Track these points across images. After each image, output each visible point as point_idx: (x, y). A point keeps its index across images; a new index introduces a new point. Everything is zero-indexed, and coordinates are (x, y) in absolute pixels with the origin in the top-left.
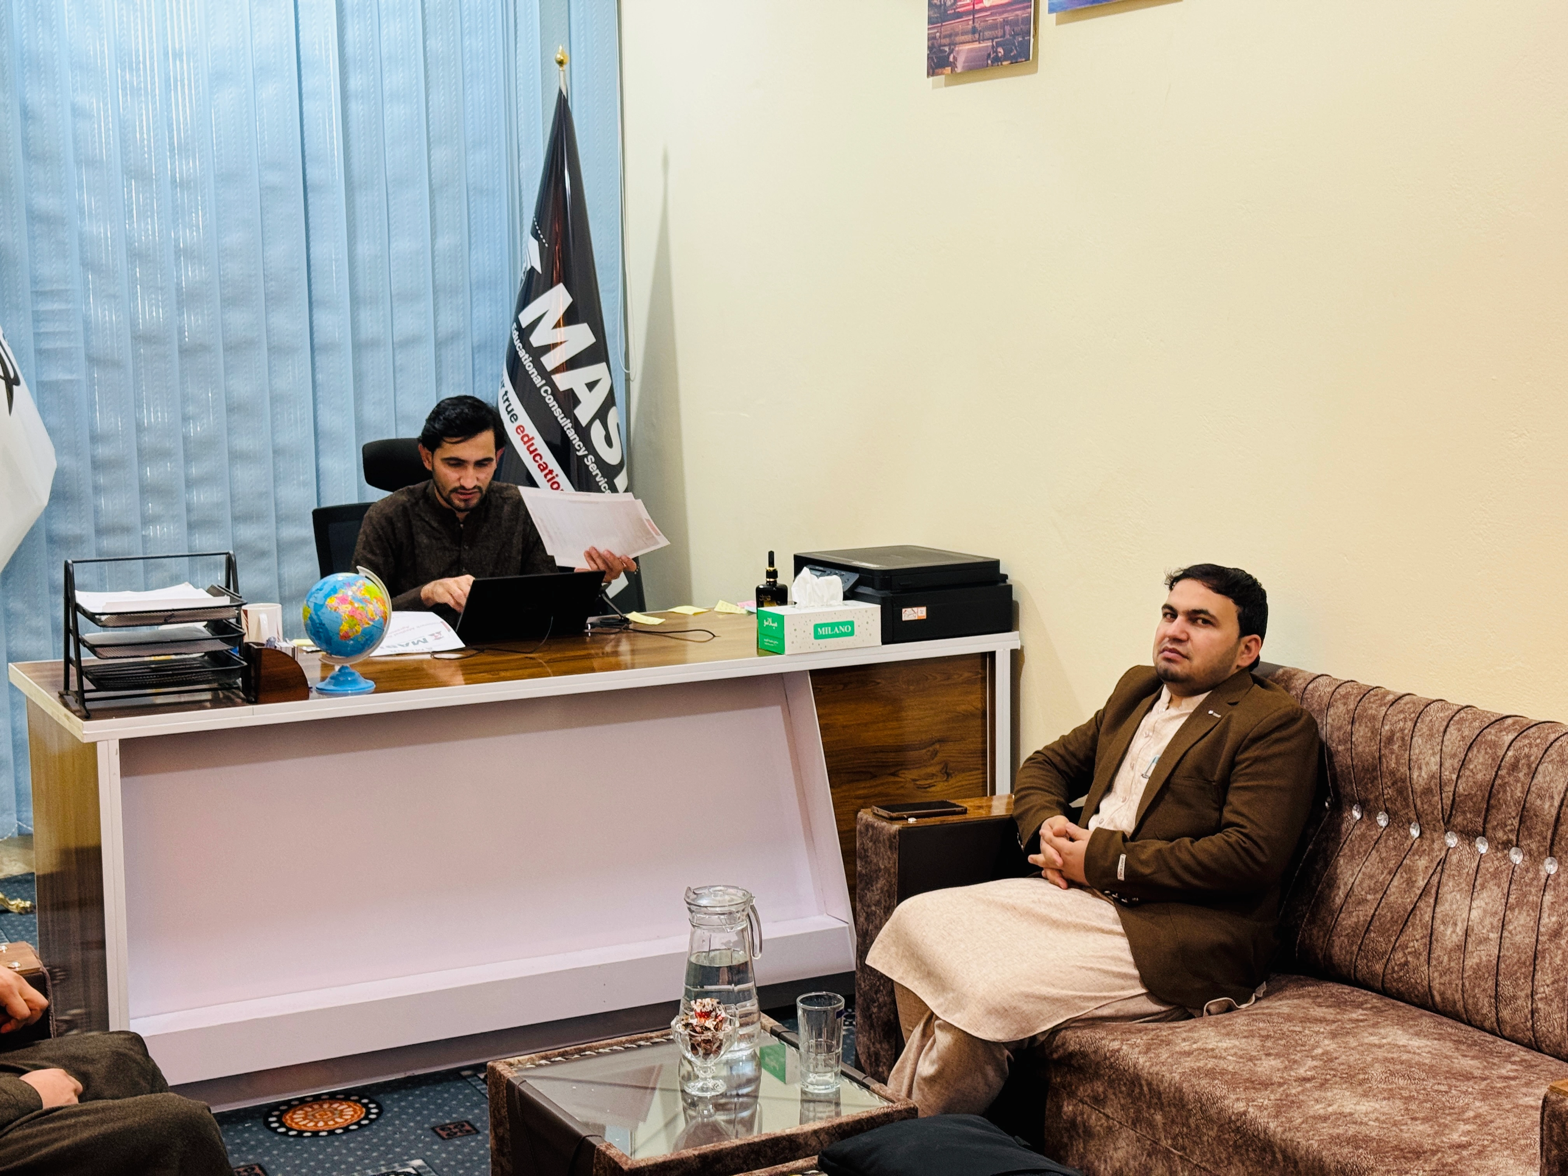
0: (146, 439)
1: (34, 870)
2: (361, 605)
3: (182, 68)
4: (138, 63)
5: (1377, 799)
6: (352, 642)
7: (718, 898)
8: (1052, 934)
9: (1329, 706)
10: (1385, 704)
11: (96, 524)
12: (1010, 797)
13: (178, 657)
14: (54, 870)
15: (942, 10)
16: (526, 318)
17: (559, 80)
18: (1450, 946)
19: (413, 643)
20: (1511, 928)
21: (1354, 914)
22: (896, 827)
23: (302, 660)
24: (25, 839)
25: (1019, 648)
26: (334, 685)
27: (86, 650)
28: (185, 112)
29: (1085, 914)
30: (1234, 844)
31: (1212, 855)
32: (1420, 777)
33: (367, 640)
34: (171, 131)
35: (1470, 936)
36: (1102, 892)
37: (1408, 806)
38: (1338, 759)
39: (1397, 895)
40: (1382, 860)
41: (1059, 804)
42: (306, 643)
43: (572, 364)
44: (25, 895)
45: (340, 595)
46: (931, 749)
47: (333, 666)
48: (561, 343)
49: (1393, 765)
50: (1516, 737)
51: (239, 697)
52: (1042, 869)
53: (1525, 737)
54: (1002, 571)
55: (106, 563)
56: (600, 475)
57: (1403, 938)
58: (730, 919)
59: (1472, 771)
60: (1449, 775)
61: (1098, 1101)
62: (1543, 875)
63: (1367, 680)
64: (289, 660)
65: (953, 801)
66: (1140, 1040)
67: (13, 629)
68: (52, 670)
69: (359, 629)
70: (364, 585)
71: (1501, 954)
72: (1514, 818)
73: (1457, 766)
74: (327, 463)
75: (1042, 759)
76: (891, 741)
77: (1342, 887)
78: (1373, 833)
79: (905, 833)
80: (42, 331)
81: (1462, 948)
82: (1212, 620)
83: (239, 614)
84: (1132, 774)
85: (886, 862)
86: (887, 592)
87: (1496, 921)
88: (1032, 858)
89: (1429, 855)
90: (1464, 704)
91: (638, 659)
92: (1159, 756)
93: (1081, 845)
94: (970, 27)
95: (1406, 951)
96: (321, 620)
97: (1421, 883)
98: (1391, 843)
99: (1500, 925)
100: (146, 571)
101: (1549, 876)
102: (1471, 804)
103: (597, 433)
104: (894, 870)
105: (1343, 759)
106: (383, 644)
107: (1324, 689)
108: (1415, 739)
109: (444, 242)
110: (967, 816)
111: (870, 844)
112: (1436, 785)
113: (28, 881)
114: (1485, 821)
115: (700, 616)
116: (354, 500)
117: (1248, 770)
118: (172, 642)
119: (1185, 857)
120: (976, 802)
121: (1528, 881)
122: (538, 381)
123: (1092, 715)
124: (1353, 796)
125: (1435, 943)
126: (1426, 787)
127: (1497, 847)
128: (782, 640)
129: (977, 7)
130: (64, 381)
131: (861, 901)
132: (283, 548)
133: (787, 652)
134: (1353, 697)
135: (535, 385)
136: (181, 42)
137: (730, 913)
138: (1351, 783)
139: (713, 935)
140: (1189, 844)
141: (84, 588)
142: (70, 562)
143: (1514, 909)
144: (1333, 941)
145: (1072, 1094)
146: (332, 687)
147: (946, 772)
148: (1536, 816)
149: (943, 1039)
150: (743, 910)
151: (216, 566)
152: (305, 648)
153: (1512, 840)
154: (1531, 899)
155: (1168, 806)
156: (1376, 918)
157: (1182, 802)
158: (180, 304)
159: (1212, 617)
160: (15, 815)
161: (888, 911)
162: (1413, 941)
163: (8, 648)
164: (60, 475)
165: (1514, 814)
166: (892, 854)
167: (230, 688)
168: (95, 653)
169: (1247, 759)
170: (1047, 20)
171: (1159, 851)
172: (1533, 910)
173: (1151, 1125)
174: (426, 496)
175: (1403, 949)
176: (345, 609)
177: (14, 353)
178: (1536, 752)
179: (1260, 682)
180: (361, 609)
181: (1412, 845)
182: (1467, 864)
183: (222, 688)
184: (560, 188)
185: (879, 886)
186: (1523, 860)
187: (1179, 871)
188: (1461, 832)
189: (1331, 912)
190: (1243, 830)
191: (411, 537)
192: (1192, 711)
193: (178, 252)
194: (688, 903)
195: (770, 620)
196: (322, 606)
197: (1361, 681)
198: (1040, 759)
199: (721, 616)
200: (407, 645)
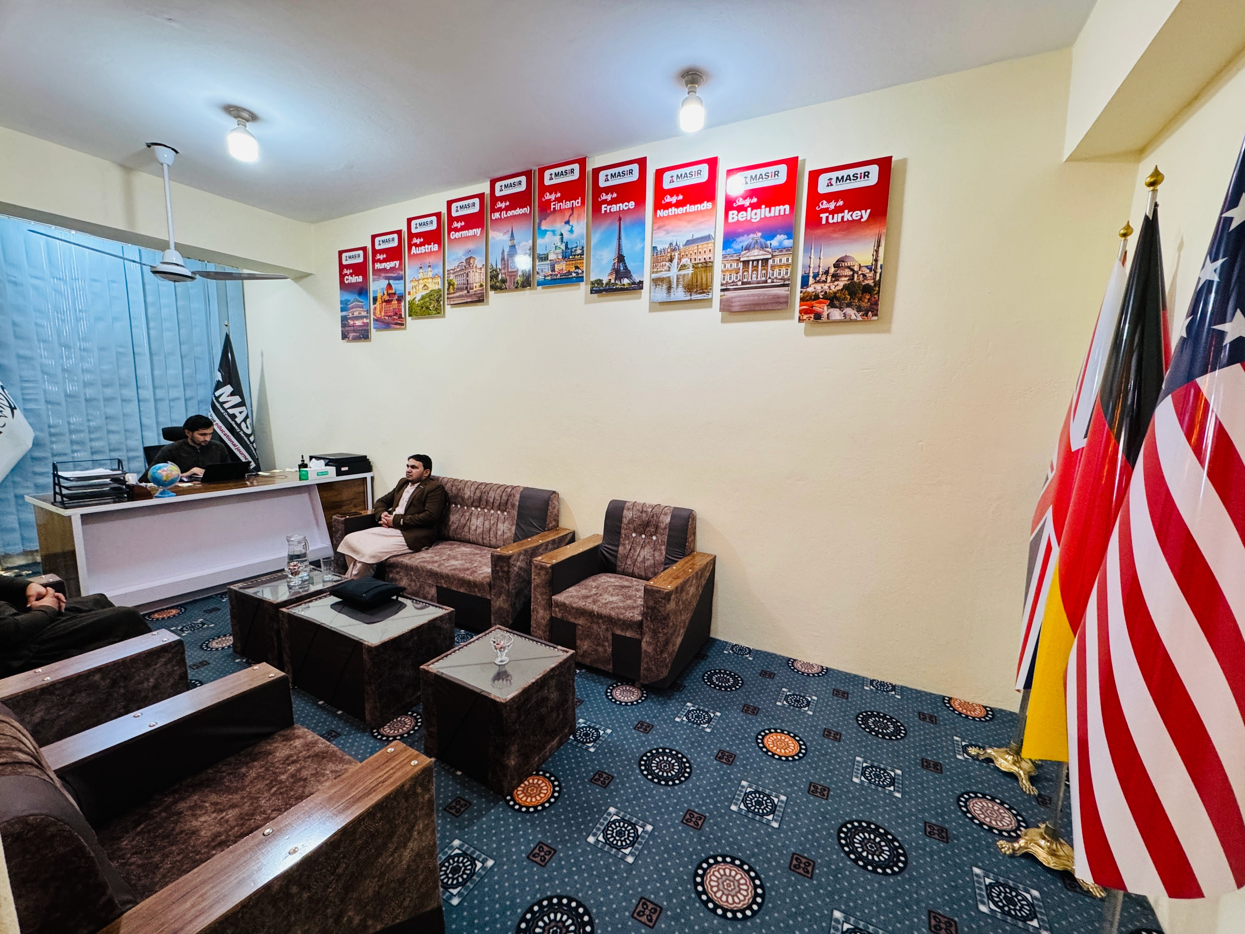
0: (72, 427)
2: (169, 472)
3: (82, 315)
4: (63, 311)
5: (457, 502)
8: (386, 538)
13: (99, 489)
15: (345, 325)
16: (217, 393)
17: (226, 330)
18: (473, 530)
20: (485, 525)
21: (454, 526)
22: (343, 519)
23: (148, 488)
25: (373, 475)
26: (162, 495)
27: (64, 489)
29: (393, 533)
30: (427, 514)
31: (422, 517)
32: (466, 496)
35: (477, 527)
36: (397, 528)
37: (464, 503)
39: (462, 521)
40: (459, 514)
41: (385, 510)
43: (234, 407)
46: (350, 501)
47: (161, 489)
48: (230, 401)
49: (461, 495)
50: (485, 487)
51: (126, 500)
52: (382, 524)
53: (487, 486)
54: (368, 458)
55: (65, 463)
57: (464, 530)
59: (476, 494)
60: (472, 495)
61: (398, 573)
62: (491, 513)
63: (455, 477)
64: (144, 489)
65: (358, 512)
66: (407, 558)
68: (47, 496)
69: (169, 479)
71: (483, 530)
72: (485, 503)
73: (474, 493)
75: (380, 500)
76: (339, 500)
77: (451, 521)
78: (457, 509)
79: (346, 519)
81: (476, 530)
83: (123, 476)
84: (403, 502)
85: (340, 528)
86: (336, 464)
87: (482, 524)
88: (379, 522)
89: (469, 512)
90: (475, 481)
92: (409, 497)
93: (391, 518)
94: (353, 329)
95: (465, 532)
97: (467, 518)
98: (461, 511)
102: (477, 501)
103: (243, 425)
105: (450, 494)
108: (465, 489)
110: (362, 515)
111: (336, 524)
112: (470, 498)
114: (479, 504)
115: (280, 472)
117: (430, 498)
118: (97, 485)
119: (416, 518)
120: (364, 511)
121: (488, 515)
122: (222, 411)
125: (470, 530)
126: (468, 498)
127: (482, 509)
128: (307, 477)
129: (354, 325)
131: (334, 539)
132: (133, 459)
133: (309, 480)
134: (452, 481)
140: (417, 516)
142: (53, 463)
144: (450, 532)
145: (392, 572)
147: (356, 506)
148: (489, 502)
149: (359, 565)
153: (485, 507)
154: (489, 518)
156: (458, 526)
157: (415, 506)
159: (419, 466)
161: (342, 539)
162: (466, 530)
164: (36, 438)
166: (341, 525)
167: (122, 497)
168: (68, 489)
169: (429, 496)
170: (373, 331)
171: (410, 517)
172: (489, 521)
173: (411, 575)
174: (186, 443)
176: (164, 474)
178: (489, 489)
179: (431, 480)
181: (465, 510)
182: (476, 513)
184: (227, 359)
186: (487, 511)
187: (415, 521)
188: (475, 507)
189: (449, 526)
190: (429, 511)
192: (416, 487)
195: (303, 472)
199: (287, 472)
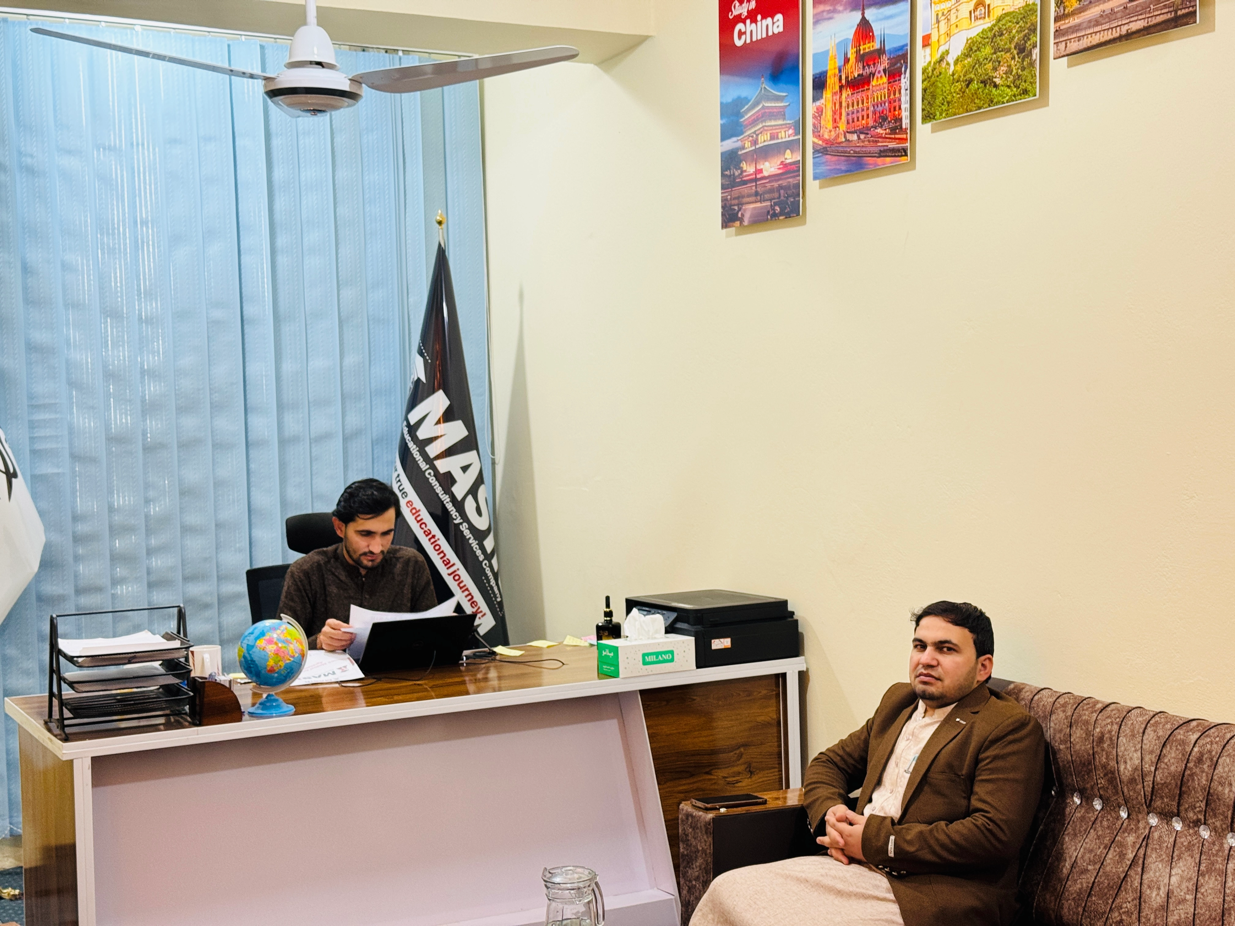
0: (116, 518)
1: (22, 864)
2: (284, 645)
3: (147, 232)
4: (113, 229)
5: (1092, 787)
6: (276, 675)
7: (569, 876)
8: (838, 901)
9: (1051, 713)
10: (1095, 711)
11: (76, 586)
12: (801, 790)
13: (139, 690)
14: (39, 864)
15: (732, 179)
16: (413, 418)
17: (438, 235)
18: (1155, 906)
19: (325, 675)
20: (1203, 890)
21: (1078, 882)
22: (710, 815)
23: (237, 690)
24: (15, 839)
25: (805, 670)
26: (262, 709)
27: (66, 685)
28: (149, 266)
29: (864, 885)
30: (980, 826)
31: (962, 835)
32: (1126, 770)
33: (288, 673)
34: (139, 280)
35: (1171, 898)
36: (877, 867)
37: (1117, 793)
38: (1061, 756)
39: (1112, 865)
40: (1098, 837)
41: (840, 795)
42: (240, 676)
43: (449, 452)
44: (15, 885)
45: (267, 637)
46: (738, 752)
47: (262, 694)
48: (441, 436)
49: (1104, 760)
50: (1200, 736)
51: (186, 721)
52: (828, 848)
53: (1207, 736)
54: (790, 608)
55: (83, 616)
56: (472, 538)
57: (1118, 901)
58: (579, 894)
59: (1166, 764)
60: (1149, 767)
62: (1226, 847)
63: (1081, 691)
64: (226, 691)
65: (755, 794)
67: (9, 670)
68: (38, 702)
69: (282, 664)
70: (286, 629)
71: (1196, 912)
72: (1202, 801)
73: (1154, 760)
74: (257, 533)
75: (825, 759)
76: (706, 746)
77: (1068, 859)
78: (1090, 815)
79: (718, 821)
80: (36, 435)
81: (1165, 908)
82: (955, 648)
83: (187, 654)
84: (897, 771)
85: (703, 844)
86: (699, 627)
87: (1191, 885)
88: (820, 840)
89: (1136, 832)
90: (1158, 711)
91: (504, 683)
92: (917, 755)
93: (858, 829)
94: (753, 191)
95: (1121, 911)
96: (251, 657)
97: (1131, 856)
98: (1105, 823)
99: (1195, 888)
100: (114, 622)
101: (1231, 848)
102: (1167, 791)
103: (470, 506)
104: (710, 851)
105: (1064, 755)
106: (302, 675)
107: (1046, 699)
108: (1120, 739)
109: (350, 360)
110: (767, 806)
111: (690, 830)
112: (1139, 776)
113: (17, 874)
114: (1179, 805)
115: (551, 648)
116: (278, 562)
117: (989, 766)
118: (134, 678)
119: (942, 837)
120: (774, 794)
121: (1214, 852)
122: (423, 466)
123: (864, 723)
124: (1074, 786)
125: (1143, 904)
126: (1131, 777)
127: (1189, 825)
128: (617, 666)
129: (758, 176)
130: (52, 473)
131: (684, 877)
132: (223, 601)
133: (621, 676)
134: (1070, 706)
135: (421, 469)
136: (147, 213)
137: (579, 889)
138: (1072, 775)
139: (566, 906)
140: (945, 828)
141: (65, 637)
142: (54, 616)
143: (1204, 875)
144: (1063, 904)
146: (260, 711)
147: (750, 771)
148: (1219, 799)
150: (589, 886)
151: (170, 617)
152: (239, 680)
153: (1201, 819)
154: (1218, 866)
155: (927, 796)
156: (1096, 884)
157: (938, 793)
158: (144, 413)
159: (955, 645)
160: (8, 820)
161: (706, 884)
162: (1126, 903)
163: (4, 686)
164: (48, 548)
165: (1201, 798)
166: (707, 837)
167: (179, 713)
168: (73, 688)
169: (987, 758)
170: (812, 186)
171: (921, 832)
172: (1220, 875)
174: (336, 556)
175: (1118, 910)
176: (271, 648)
177: (13, 453)
178: (1216, 748)
179: (998, 695)
180: (284, 649)
181: (1122, 824)
182: (1166, 839)
183: (174, 714)
184: (440, 316)
185: (698, 864)
186: (1210, 835)
187: (937, 848)
188: (1160, 814)
189: (1060, 880)
190: (986, 814)
191: (324, 588)
192: (942, 719)
193: (143, 372)
194: (545, 881)
195: (607, 650)
196: (253, 647)
197: (1076, 693)
198: (824, 759)
199: (568, 648)
200: (320, 676)
